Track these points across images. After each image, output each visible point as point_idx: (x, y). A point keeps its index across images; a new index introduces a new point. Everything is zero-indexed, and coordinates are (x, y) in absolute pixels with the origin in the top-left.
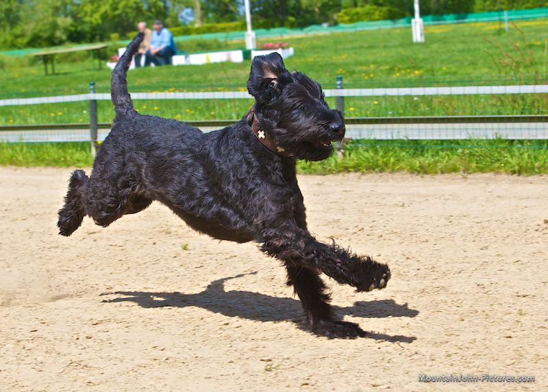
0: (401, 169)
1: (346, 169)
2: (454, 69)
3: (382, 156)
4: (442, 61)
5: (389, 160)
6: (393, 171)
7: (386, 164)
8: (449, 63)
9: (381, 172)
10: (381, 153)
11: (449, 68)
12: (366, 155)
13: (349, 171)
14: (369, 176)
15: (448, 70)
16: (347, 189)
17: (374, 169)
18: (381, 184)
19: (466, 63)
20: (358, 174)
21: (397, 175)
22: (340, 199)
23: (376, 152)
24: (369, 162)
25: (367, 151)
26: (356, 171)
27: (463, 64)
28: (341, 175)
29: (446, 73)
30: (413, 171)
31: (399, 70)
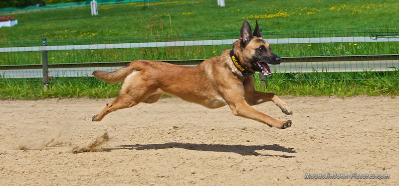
0: (84, 95)
1: (50, 96)
2: (116, 32)
3: (72, 87)
4: (109, 27)
5: (76, 89)
6: (79, 97)
7: (74, 92)
8: (114, 28)
9: (71, 97)
10: (71, 86)
11: (113, 31)
12: (62, 87)
13: (52, 97)
14: (64, 100)
15: (113, 33)
16: (51, 109)
17: (67, 96)
18: (71, 105)
19: (124, 28)
20: (57, 99)
21: (81, 99)
22: (46, 115)
23: (68, 85)
24: (64, 91)
25: (62, 85)
26: (55, 97)
27: (122, 28)
28: (46, 100)
29: (111, 35)
30: (91, 97)
31: (83, 33)
